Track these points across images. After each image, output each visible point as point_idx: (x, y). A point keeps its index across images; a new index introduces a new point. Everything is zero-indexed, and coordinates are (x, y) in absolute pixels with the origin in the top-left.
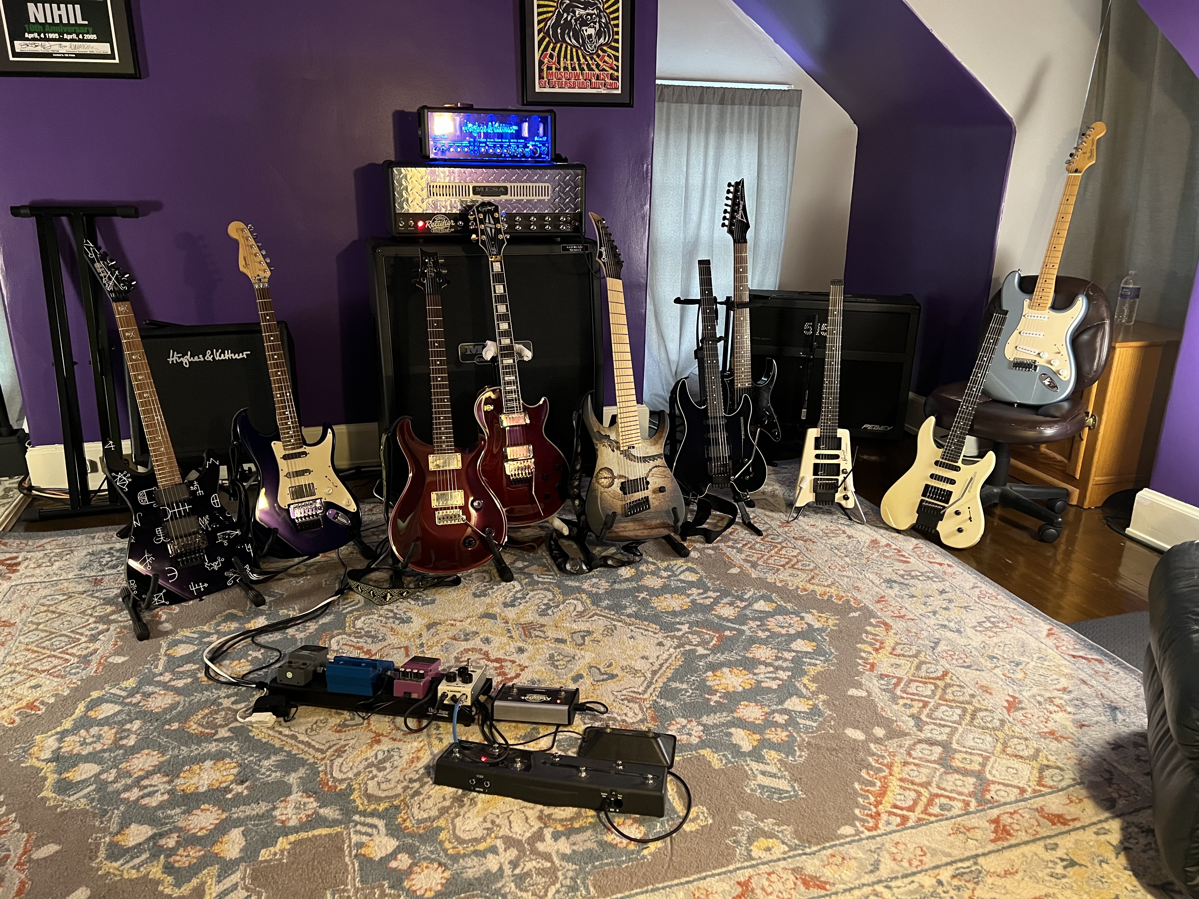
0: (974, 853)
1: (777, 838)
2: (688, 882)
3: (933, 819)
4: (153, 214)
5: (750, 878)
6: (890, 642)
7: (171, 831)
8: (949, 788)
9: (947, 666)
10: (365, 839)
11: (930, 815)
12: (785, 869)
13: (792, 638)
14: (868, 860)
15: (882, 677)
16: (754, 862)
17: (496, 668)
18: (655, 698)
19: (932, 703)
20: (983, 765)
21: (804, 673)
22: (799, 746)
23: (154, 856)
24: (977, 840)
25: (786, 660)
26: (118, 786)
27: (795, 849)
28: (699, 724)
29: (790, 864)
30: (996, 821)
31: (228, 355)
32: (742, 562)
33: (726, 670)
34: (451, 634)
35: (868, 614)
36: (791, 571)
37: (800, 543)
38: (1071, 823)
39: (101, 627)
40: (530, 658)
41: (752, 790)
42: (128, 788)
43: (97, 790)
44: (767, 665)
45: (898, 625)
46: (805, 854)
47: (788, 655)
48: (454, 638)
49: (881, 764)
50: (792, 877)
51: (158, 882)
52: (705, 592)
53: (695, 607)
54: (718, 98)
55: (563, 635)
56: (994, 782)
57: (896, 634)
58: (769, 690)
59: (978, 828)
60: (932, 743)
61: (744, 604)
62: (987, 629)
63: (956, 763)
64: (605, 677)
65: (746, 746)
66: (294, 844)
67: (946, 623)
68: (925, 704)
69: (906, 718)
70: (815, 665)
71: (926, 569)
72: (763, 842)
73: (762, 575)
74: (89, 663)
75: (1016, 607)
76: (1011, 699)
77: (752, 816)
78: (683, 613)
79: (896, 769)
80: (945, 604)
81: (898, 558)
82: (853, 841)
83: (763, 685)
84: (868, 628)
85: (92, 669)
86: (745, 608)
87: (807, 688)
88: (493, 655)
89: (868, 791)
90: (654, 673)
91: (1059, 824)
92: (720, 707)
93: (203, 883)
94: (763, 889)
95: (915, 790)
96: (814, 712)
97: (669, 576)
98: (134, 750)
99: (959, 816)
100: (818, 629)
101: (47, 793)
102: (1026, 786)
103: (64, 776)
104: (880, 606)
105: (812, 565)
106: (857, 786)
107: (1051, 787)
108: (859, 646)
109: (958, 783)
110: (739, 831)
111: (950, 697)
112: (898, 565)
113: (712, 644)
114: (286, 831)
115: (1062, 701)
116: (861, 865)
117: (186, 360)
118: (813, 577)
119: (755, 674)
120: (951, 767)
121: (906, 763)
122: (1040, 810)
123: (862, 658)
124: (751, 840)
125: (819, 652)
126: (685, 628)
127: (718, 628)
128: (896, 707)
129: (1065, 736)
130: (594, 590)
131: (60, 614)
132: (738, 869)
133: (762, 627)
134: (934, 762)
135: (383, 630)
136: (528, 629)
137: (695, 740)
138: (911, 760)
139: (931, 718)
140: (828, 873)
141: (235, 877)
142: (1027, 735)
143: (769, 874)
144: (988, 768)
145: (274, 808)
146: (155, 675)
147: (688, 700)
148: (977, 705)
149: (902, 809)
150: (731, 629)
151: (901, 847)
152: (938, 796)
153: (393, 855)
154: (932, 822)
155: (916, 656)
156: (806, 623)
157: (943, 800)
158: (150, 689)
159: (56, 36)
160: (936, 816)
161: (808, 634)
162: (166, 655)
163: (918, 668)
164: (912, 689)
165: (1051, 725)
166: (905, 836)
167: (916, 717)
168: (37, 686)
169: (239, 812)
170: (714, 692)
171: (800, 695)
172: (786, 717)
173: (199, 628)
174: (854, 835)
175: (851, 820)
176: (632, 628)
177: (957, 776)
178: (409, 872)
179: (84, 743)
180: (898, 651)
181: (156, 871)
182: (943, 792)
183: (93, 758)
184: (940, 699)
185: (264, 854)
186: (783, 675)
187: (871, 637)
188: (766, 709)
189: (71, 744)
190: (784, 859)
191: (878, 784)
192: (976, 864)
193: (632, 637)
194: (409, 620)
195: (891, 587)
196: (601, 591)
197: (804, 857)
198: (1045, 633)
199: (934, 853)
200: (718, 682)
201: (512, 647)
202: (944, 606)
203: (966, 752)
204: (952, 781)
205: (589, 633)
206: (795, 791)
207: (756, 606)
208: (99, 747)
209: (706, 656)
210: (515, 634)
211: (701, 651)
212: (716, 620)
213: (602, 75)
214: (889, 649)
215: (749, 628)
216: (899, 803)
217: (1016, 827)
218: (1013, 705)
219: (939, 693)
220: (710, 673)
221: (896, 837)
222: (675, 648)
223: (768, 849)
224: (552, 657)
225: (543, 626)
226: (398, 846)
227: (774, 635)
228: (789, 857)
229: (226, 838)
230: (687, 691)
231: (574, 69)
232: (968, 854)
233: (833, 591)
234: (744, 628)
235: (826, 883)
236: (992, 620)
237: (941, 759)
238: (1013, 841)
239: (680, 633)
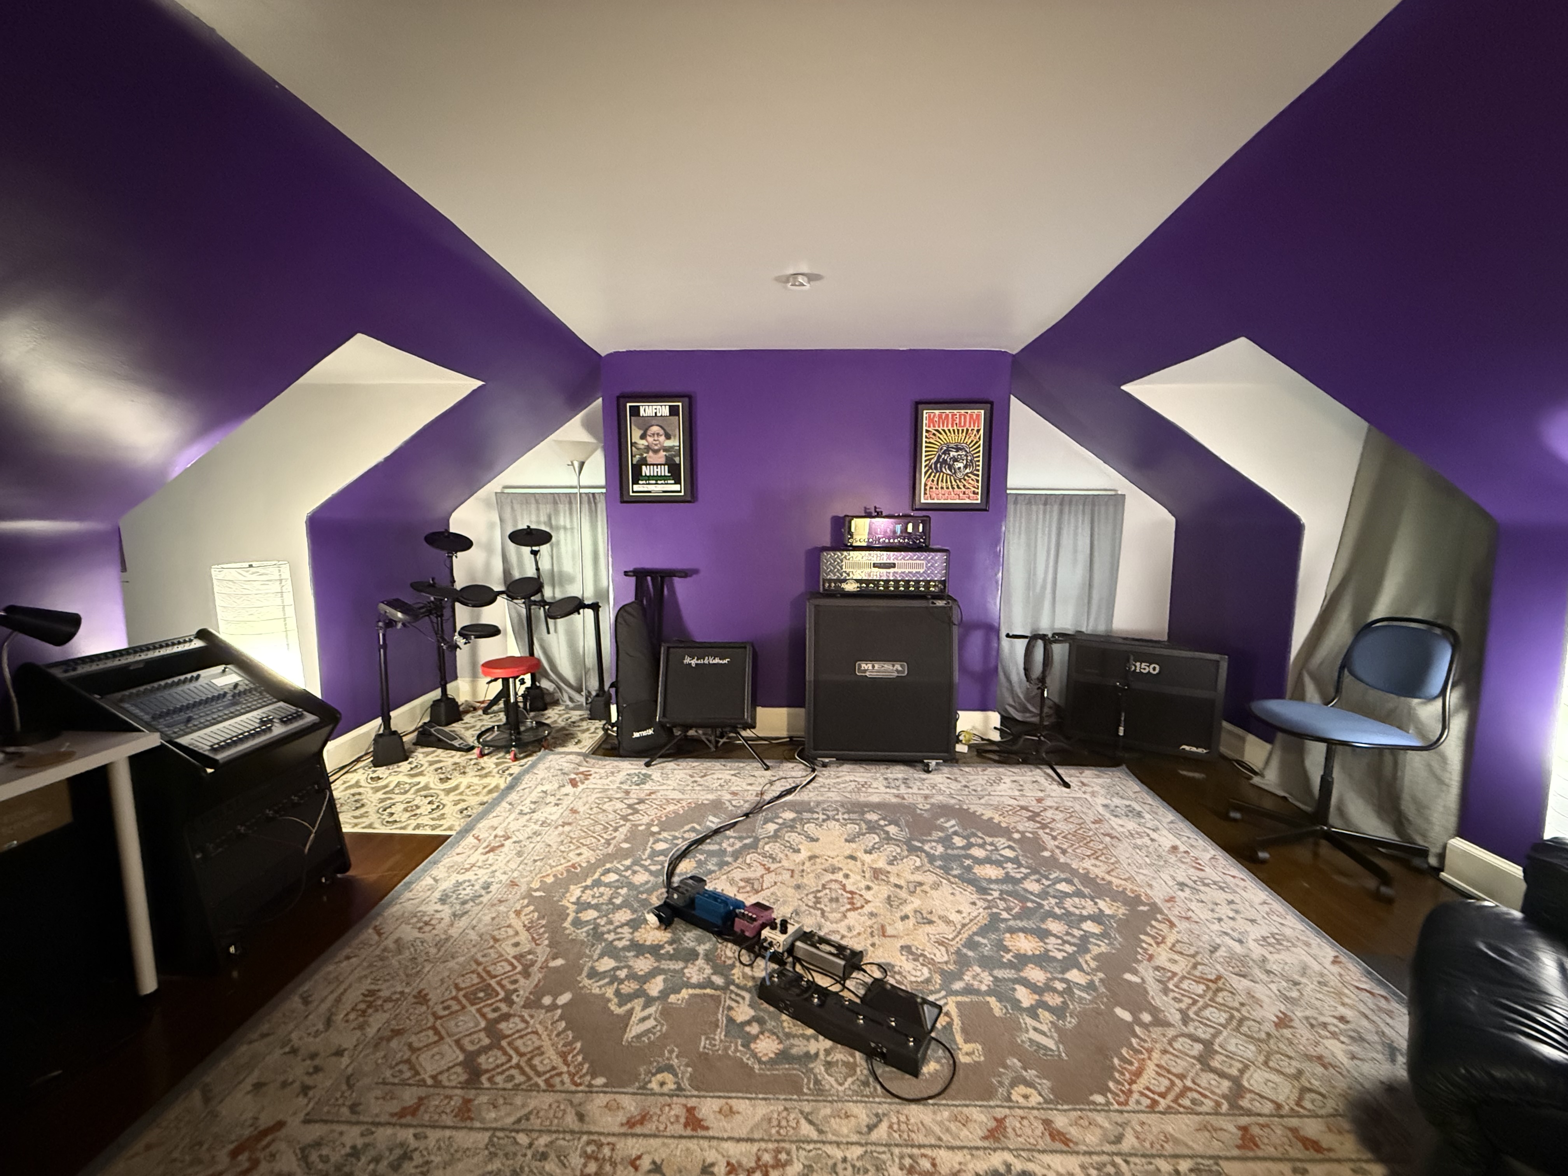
0: (1216, 1153)
1: (1036, 1089)
2: (953, 1105)
3: (1181, 1110)
4: (694, 576)
5: (1006, 1117)
6: (1170, 941)
7: (624, 967)
8: (1203, 1085)
9: (1222, 970)
10: (734, 1004)
11: (1180, 1105)
12: (1035, 1117)
13: (1083, 919)
14: (1115, 1131)
15: (1157, 968)
16: (1011, 1104)
17: (848, 898)
18: (960, 946)
19: (1201, 1003)
20: (1242, 1072)
21: (1088, 951)
22: (1070, 1013)
23: (611, 983)
24: (1223, 1143)
25: (1074, 936)
26: (605, 929)
27: (1049, 1103)
28: (991, 975)
29: (1042, 1114)
30: (1244, 1129)
31: (717, 661)
32: (1054, 848)
33: (1021, 935)
34: (823, 867)
35: (1155, 908)
36: (1093, 861)
37: (1108, 839)
38: (1325, 1152)
39: (622, 822)
40: (873, 895)
41: (1022, 1041)
42: (609, 932)
43: (594, 929)
44: (1057, 937)
45: (1182, 925)
46: (1057, 1110)
47: (1077, 933)
48: (825, 870)
49: (1142, 1047)
50: (1041, 1127)
51: (609, 1000)
52: (1018, 868)
53: (1008, 879)
54: (1058, 501)
55: (902, 882)
56: (1251, 1091)
57: (1178, 932)
58: (1055, 959)
59: (1225, 1130)
60: (1197, 1040)
61: (1050, 882)
62: (1269, 944)
63: (1215, 1064)
64: (925, 921)
65: (1026, 1004)
66: (692, 996)
67: (1230, 931)
68: (1195, 1002)
69: (1173, 1011)
70: (1099, 946)
71: (1219, 879)
72: (1022, 1089)
73: (1069, 861)
74: (609, 844)
75: (1303, 929)
76: (1280, 1015)
77: (1019, 1064)
78: (997, 881)
79: (1156, 1055)
80: (1231, 914)
81: (1194, 865)
82: (1103, 1110)
83: (1051, 954)
84: (1153, 923)
85: (610, 850)
86: (1049, 886)
87: (1088, 965)
88: (849, 888)
89: (1125, 1068)
90: (964, 926)
91: (1312, 1150)
92: (1010, 965)
93: (633, 1009)
94: (1014, 1130)
95: (1169, 1079)
96: (1091, 986)
97: (992, 851)
98: (619, 907)
99: (1207, 1114)
100: (1108, 915)
101: (566, 924)
102: (1284, 1104)
103: (579, 915)
104: (1169, 905)
105: (1113, 860)
106: (1116, 1061)
107: (1309, 1110)
108: (1142, 937)
109: (1213, 1082)
110: (1004, 1074)
111: (1219, 1000)
112: (1192, 871)
113: (1014, 911)
114: (688, 985)
115: (1337, 1030)
116: (1105, 1135)
117: (694, 662)
118: (1112, 870)
119: (1046, 943)
120: (1209, 1065)
121: (1165, 1052)
122: (1294, 1131)
123: (1142, 948)
124: (1014, 1084)
125: (1104, 935)
126: (996, 894)
127: (1023, 899)
128: (1165, 998)
129: (1334, 1064)
130: (932, 852)
131: (604, 811)
132: (998, 1106)
133: (1059, 905)
134: (1194, 1057)
135: (781, 855)
136: (877, 873)
137: (984, 988)
138: (1171, 1050)
139: (1198, 1016)
140: (1074, 1132)
141: (651, 1010)
142: (1293, 1054)
143: (1022, 1118)
144: (1246, 1076)
145: (686, 967)
146: (642, 860)
147: (986, 953)
148: (1247, 1015)
149: (1153, 1092)
150: (1033, 901)
151: (1146, 1127)
152: (1190, 1089)
153: (749, 1023)
154: (1181, 1113)
155: (1193, 956)
156: (1099, 908)
157: (1196, 1095)
158: (636, 868)
159: (654, 482)
160: (1184, 1107)
161: (1098, 918)
162: (651, 847)
163: (1195, 966)
164: (1185, 985)
165: (1320, 1050)
166: (1151, 1119)
167: (1184, 1013)
168: (580, 854)
169: (666, 965)
170: (1008, 951)
171: (1081, 969)
172: (1065, 986)
173: (673, 833)
174: (1103, 1105)
175: (1104, 1090)
176: (954, 886)
177: (1212, 1076)
178: (756, 1037)
179: (593, 897)
180: (1178, 947)
181: (610, 992)
182: (1197, 1087)
183: (596, 907)
184: (1210, 1000)
185: (673, 998)
186: (1070, 949)
187: (1155, 930)
188: (1049, 975)
189: (587, 897)
190: (1038, 1109)
191: (1136, 1064)
192: (1217, 1164)
193: (952, 894)
194: (798, 851)
195: (1182, 890)
196: (937, 853)
197: (1055, 1112)
198: (1331, 959)
199: (1176, 1141)
200: (1013, 944)
201: (863, 884)
202: (1231, 916)
203: (1227, 1056)
204: (1207, 1079)
205: (921, 884)
206: (1059, 1052)
207: (1059, 886)
208: (601, 900)
209: (1006, 920)
210: (867, 875)
211: (1005, 915)
212: (1022, 892)
213: (967, 491)
214: (1169, 945)
215: (1049, 903)
216: (1151, 1087)
217: (1266, 1141)
218: (1283, 1022)
219: (1210, 994)
220: (1008, 935)
221: (1142, 1117)
222: (984, 909)
223: (1026, 1097)
224: (889, 897)
225: (889, 872)
226: (753, 1017)
227: (1068, 914)
228: (1043, 1109)
229: (653, 980)
230: (986, 946)
231: (948, 488)
232: (1210, 1152)
233: (1129, 886)
234: (1045, 903)
235: (1071, 1141)
236: (1277, 937)
237: (1201, 1056)
238: (1260, 1153)
239: (990, 898)
